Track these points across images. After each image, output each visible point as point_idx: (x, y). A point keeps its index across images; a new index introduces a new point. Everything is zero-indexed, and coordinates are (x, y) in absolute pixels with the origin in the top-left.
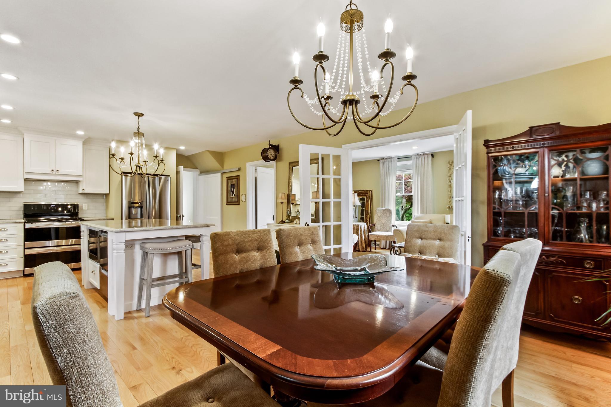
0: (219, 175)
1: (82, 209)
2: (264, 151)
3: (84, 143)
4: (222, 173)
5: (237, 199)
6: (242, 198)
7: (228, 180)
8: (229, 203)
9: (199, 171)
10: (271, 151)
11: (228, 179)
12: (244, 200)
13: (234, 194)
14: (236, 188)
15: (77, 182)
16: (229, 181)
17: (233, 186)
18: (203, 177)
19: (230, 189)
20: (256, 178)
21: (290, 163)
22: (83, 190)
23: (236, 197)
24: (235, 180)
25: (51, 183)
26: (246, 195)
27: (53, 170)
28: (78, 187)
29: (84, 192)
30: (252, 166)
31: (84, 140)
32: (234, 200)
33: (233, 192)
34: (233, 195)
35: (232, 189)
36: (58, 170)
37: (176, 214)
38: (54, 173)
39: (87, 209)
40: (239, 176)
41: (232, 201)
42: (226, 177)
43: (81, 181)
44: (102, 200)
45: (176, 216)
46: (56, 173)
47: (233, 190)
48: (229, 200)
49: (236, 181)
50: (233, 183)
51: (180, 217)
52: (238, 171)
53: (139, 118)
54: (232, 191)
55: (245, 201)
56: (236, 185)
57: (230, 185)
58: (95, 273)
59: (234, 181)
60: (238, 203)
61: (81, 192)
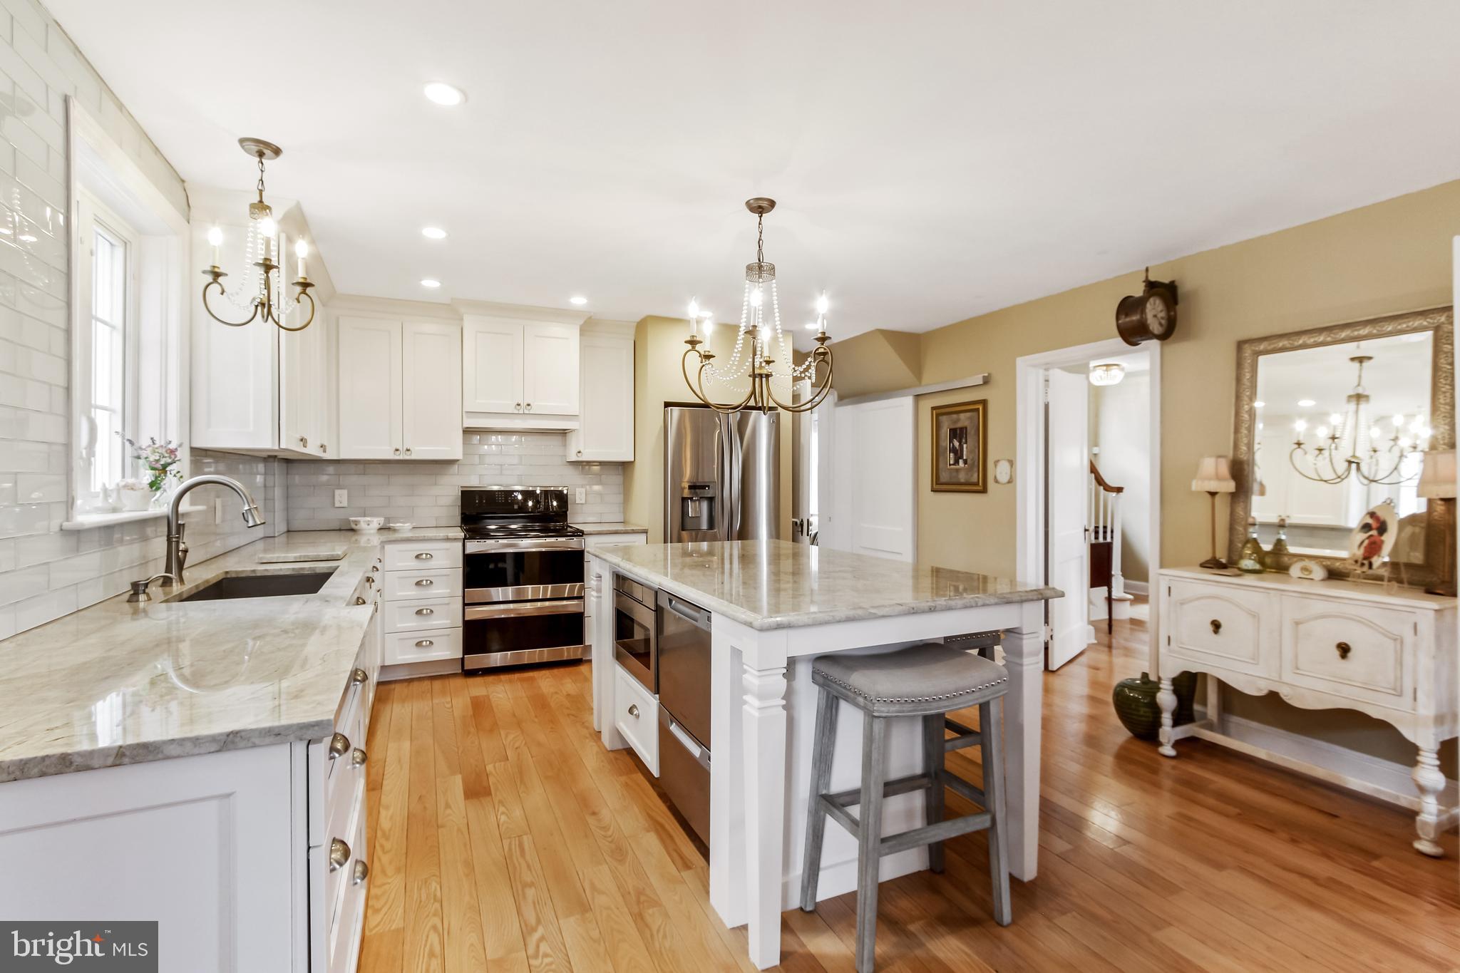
0: (907, 402)
1: (575, 503)
2: (1127, 306)
3: (584, 331)
4: (918, 397)
5: (976, 475)
6: (999, 471)
7: (938, 415)
8: (941, 485)
9: (836, 394)
10: (1155, 304)
11: (939, 412)
12: (1003, 478)
13: (961, 457)
14: (971, 439)
15: (563, 433)
16: (944, 419)
17: (958, 433)
18: (848, 411)
19: (945, 442)
20: (1047, 407)
21: (1240, 345)
22: (579, 452)
23: (970, 470)
24: (968, 414)
25: (503, 437)
26: (1011, 463)
27: (519, 405)
28: (565, 445)
29: (580, 459)
30: (1034, 366)
31: (582, 322)
32: (962, 477)
33: (958, 455)
34: (961, 461)
35: (956, 444)
36: (529, 402)
37: (793, 517)
38: (521, 412)
39: (583, 501)
40: (984, 403)
41: (954, 480)
42: (933, 408)
43: (574, 430)
44: (615, 479)
45: (793, 522)
46: (526, 412)
47: (961, 446)
48: (944, 477)
49: (970, 418)
50: (959, 425)
51: (802, 525)
52: (984, 387)
53: (761, 217)
54: (953, 450)
55: (1010, 482)
56: (971, 432)
57: (945, 432)
58: (637, 716)
59: (964, 420)
60: (980, 488)
61: (574, 458)
